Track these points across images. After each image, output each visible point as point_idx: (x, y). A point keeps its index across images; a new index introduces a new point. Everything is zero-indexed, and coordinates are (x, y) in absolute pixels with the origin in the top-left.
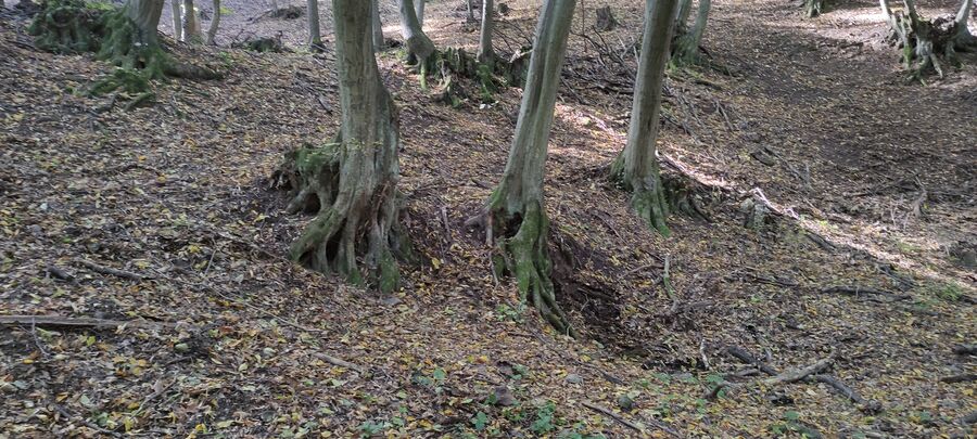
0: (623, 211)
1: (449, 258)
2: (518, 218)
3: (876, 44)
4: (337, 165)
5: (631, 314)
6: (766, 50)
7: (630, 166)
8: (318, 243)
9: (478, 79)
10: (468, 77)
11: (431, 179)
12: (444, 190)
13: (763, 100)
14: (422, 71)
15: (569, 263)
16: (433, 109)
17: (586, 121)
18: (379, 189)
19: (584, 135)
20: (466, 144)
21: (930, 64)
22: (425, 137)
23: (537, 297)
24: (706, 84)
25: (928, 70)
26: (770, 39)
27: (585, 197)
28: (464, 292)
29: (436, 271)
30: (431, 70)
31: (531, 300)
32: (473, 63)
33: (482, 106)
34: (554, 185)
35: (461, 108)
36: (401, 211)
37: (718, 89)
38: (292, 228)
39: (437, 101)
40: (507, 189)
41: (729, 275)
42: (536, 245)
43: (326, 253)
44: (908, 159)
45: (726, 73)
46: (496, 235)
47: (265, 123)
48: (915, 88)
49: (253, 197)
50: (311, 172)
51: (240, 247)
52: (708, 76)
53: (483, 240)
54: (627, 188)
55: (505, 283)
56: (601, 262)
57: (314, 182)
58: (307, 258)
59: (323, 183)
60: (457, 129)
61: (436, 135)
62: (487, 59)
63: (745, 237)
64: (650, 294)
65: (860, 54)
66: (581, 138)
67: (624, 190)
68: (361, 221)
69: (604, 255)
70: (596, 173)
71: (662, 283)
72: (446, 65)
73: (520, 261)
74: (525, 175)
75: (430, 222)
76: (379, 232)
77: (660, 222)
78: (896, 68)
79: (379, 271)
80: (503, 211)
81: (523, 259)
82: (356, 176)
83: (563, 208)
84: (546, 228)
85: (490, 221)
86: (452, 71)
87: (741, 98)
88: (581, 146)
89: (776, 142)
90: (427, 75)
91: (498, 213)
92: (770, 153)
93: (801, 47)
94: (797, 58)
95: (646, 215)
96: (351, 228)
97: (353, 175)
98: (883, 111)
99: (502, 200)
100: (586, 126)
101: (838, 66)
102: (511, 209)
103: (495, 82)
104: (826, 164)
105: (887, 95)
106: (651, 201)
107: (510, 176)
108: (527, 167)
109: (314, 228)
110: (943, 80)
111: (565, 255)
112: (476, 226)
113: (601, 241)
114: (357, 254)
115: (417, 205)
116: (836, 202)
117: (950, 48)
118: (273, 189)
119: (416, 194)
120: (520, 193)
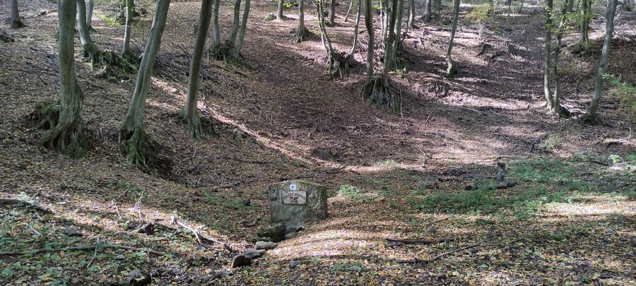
0: (182, 132)
1: (102, 147)
2: (132, 133)
3: (320, 61)
4: (58, 112)
5: (176, 169)
6: (272, 58)
7: (186, 114)
8: (50, 139)
9: (121, 67)
10: (116, 65)
11: (95, 116)
12: (101, 121)
13: (265, 83)
14: (92, 61)
15: (154, 151)
16: (97, 82)
17: (174, 90)
18: (75, 121)
19: (173, 97)
20: (112, 100)
21: (338, 71)
22: (93, 97)
23: (137, 161)
24: (240, 73)
25: (337, 75)
26: (276, 53)
27: (166, 125)
28: (108, 158)
29: (97, 151)
30: (96, 61)
31: (134, 162)
32: (119, 58)
33: (122, 81)
34: (152, 120)
35: (111, 81)
36: (83, 129)
37: (245, 76)
38: (40, 134)
39: (99, 77)
40: (127, 122)
41: (218, 156)
42: (138, 143)
43: (53, 145)
44: (315, 114)
45: (250, 69)
46: (122, 139)
47: (17, 89)
48: (330, 82)
49: (22, 122)
50: (47, 114)
51: (23, 140)
52: (242, 69)
53: (117, 141)
54: (185, 122)
55: (124, 156)
56: (168, 150)
57: (48, 118)
58: (46, 145)
59: (52, 118)
60: (109, 93)
61: (98, 96)
62: (127, 56)
63: (232, 143)
64: (186, 163)
65: (312, 64)
66: (169, 99)
67: (184, 123)
68: (67, 132)
69: (170, 148)
70: (173, 115)
71: (191, 159)
72: (104, 59)
73: (131, 149)
74: (135, 117)
75: (95, 133)
76: (74, 137)
77: (198, 137)
78: (325, 72)
79: (74, 150)
80: (126, 130)
81: (132, 148)
82: (65, 117)
83: (153, 130)
84: (144, 137)
85: (120, 134)
86: (108, 62)
87: (255, 82)
88: (170, 102)
89: (263, 104)
90: (94, 63)
91: (123, 131)
92: (259, 109)
93: (288, 58)
94: (285, 63)
95: (192, 133)
96: (63, 135)
97: (65, 116)
98: (314, 92)
99: (125, 126)
100: (174, 93)
101: (302, 69)
102: (129, 130)
103: (131, 68)
104: (282, 114)
105: (318, 85)
106: (195, 128)
107: (129, 118)
108: (136, 114)
109: (49, 135)
110: (342, 80)
111: (152, 148)
112: (114, 135)
113: (170, 143)
114: (65, 144)
115: (90, 127)
116: (279, 131)
117: (347, 65)
118: (30, 120)
119: (89, 123)
120: (133, 124)
